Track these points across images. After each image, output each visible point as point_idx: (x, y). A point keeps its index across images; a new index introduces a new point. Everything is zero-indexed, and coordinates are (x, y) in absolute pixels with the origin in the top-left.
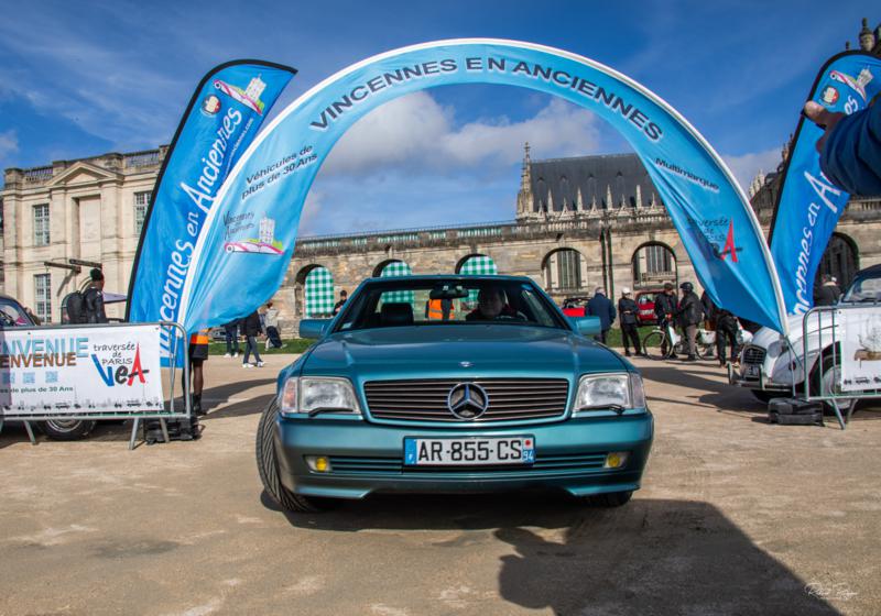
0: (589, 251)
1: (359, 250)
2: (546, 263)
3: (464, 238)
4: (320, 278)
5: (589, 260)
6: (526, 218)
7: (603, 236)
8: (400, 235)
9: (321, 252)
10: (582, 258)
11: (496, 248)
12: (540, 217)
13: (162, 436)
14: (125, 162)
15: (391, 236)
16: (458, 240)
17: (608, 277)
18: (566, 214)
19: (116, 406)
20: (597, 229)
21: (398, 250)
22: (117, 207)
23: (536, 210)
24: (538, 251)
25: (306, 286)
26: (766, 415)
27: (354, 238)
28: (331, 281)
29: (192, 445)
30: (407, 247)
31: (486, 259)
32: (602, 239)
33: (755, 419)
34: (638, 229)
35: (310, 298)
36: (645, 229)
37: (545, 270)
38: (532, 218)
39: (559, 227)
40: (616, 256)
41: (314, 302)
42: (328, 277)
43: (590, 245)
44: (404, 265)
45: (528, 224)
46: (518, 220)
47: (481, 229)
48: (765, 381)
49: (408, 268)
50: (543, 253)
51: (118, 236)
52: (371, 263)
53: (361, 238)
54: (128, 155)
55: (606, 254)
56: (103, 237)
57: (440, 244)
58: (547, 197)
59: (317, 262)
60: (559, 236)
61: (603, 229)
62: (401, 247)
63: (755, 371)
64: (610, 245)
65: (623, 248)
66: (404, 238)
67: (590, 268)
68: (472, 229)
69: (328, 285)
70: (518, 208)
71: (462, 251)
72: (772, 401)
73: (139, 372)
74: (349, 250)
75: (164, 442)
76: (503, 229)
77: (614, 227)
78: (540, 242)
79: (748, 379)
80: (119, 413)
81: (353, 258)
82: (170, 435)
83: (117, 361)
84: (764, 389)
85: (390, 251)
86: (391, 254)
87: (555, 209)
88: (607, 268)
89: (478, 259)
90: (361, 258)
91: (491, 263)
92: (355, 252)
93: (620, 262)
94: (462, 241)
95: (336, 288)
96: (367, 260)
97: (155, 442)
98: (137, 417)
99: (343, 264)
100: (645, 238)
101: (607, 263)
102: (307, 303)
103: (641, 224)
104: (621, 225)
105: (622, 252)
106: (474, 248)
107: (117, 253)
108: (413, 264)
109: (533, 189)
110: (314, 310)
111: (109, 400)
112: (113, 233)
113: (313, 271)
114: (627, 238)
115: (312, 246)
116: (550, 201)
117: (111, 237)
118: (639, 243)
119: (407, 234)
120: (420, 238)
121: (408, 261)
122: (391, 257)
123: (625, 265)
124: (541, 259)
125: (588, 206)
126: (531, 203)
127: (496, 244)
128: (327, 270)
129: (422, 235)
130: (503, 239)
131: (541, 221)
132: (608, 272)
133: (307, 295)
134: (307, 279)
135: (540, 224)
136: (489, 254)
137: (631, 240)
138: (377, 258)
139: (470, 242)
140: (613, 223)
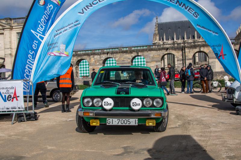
0: (178, 54)
1: (98, 54)
2: (163, 58)
3: (134, 50)
4: (85, 63)
5: (177, 58)
6: (156, 43)
7: (183, 49)
8: (112, 49)
9: (85, 55)
10: (175, 57)
11: (146, 53)
12: (161, 42)
13: (24, 119)
14: (13, 21)
15: (109, 49)
16: (132, 51)
17: (184, 63)
18: (170, 42)
19: (7, 109)
20: (180, 47)
21: (111, 54)
22: (10, 37)
23: (160, 40)
24: (160, 54)
25: (80, 66)
26: (235, 112)
27: (96, 50)
28: (88, 65)
29: (35, 122)
30: (115, 53)
31: (142, 57)
32: (182, 50)
33: (231, 113)
34: (195, 47)
35: (81, 71)
36: (198, 47)
37: (163, 61)
38: (158, 43)
39: (168, 46)
40: (187, 56)
41: (82, 72)
42: (87, 63)
43: (178, 52)
44: (114, 59)
45: (157, 45)
46: (153, 44)
47: (140, 47)
48: (235, 100)
49: (115, 60)
50: (162, 55)
51: (11, 48)
52: (102, 58)
53: (99, 50)
54: (13, 19)
55: (184, 55)
56: (5, 49)
57: (126, 52)
58: (164, 35)
59: (83, 58)
60: (167, 49)
61: (183, 47)
62: (112, 53)
63: (231, 96)
64: (185, 52)
65: (190, 54)
66: (114, 50)
67: (178, 60)
68: (137, 47)
69: (87, 66)
70: (153, 40)
71: (134, 55)
72: (237, 107)
73: (16, 97)
74: (94, 54)
75: (25, 121)
76: (148, 47)
77: (186, 46)
78: (160, 51)
79: (229, 99)
80: (8, 111)
81: (96, 57)
82: (27, 119)
83: (8, 93)
84: (234, 103)
85: (109, 54)
86: (109, 56)
87: (166, 40)
88: (184, 60)
89: (139, 57)
90: (99, 57)
91: (144, 58)
92: (96, 55)
93: (188, 58)
94: (134, 51)
95: (90, 67)
96: (101, 57)
97: (21, 121)
98: (14, 113)
99: (92, 59)
100: (197, 50)
101: (184, 59)
102: (80, 72)
103: (196, 45)
104: (189, 45)
105: (189, 55)
106: (138, 53)
107: (11, 54)
108: (117, 59)
109: (159, 33)
110: (82, 75)
111: (5, 107)
112: (9, 47)
113: (82, 61)
114: (191, 50)
115: (82, 52)
116: (165, 37)
117: (8, 48)
118: (195, 52)
119: (115, 48)
121: (115, 58)
122: (109, 57)
123: (190, 59)
124: (161, 57)
125: (178, 39)
126: (158, 38)
127: (145, 52)
128: (87, 61)
129: (120, 49)
130: (148, 50)
131: (161, 44)
132: (184, 62)
133: (80, 69)
134: (80, 64)
135: (161, 45)
136: (143, 55)
137: (192, 50)
138: (104, 57)
139: (136, 51)
140: (186, 45)
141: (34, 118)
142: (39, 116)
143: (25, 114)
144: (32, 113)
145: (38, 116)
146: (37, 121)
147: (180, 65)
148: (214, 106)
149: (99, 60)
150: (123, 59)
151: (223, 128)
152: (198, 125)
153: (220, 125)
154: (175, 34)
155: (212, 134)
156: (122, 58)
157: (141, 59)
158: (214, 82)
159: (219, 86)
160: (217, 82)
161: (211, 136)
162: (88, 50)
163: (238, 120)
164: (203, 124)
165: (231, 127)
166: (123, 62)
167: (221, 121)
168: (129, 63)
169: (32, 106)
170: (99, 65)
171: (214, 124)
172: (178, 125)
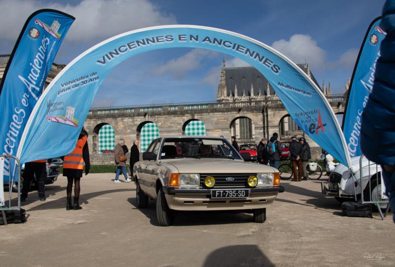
0: (256, 119)
1: (129, 116)
2: (233, 124)
3: (187, 110)
4: (108, 130)
5: (255, 124)
6: (223, 100)
7: (264, 110)
8: (153, 107)
9: (108, 116)
10: (253, 122)
11: (205, 116)
12: (230, 99)
13: (3, 220)
15: (148, 108)
16: (185, 111)
17: (266, 133)
18: (244, 98)
20: (260, 107)
21: (151, 116)
23: (228, 95)
24: (228, 118)
25: (99, 135)
26: (341, 211)
27: (127, 109)
28: (114, 132)
30: (156, 114)
31: (200, 122)
32: (263, 112)
33: (335, 213)
34: (283, 107)
35: (101, 142)
37: (232, 129)
38: (226, 100)
39: (240, 105)
40: (271, 121)
41: (104, 144)
42: (112, 130)
43: (256, 116)
44: (155, 124)
45: (223, 103)
46: (218, 101)
47: (197, 105)
48: (340, 193)
49: (157, 126)
50: (231, 119)
52: (136, 123)
53: (131, 109)
55: (265, 120)
57: (174, 113)
58: (234, 88)
59: (106, 122)
60: (239, 110)
61: (264, 106)
62: (153, 114)
63: (336, 187)
64: (267, 116)
65: (274, 118)
66: (155, 109)
67: (256, 128)
68: (192, 105)
69: (112, 135)
70: (218, 94)
71: (186, 118)
72: (344, 203)
74: (124, 116)
76: (209, 105)
77: (269, 106)
78: (229, 113)
79: (332, 191)
81: (126, 120)
84: (340, 196)
85: (147, 116)
86: (147, 118)
87: (238, 95)
88: (266, 128)
89: (195, 122)
90: (131, 120)
91: (202, 124)
92: (127, 117)
93: (272, 125)
94: (187, 112)
95: (116, 136)
96: (134, 121)
99: (120, 123)
101: (266, 125)
102: (100, 144)
104: (273, 105)
106: (193, 115)
108: (160, 124)
109: (227, 84)
110: (104, 149)
113: (104, 127)
114: (277, 112)
115: (103, 112)
116: (236, 90)
118: (283, 115)
119: (157, 107)
120: (164, 110)
121: (157, 123)
122: (147, 120)
123: (275, 126)
124: (230, 123)
125: (256, 94)
126: (225, 92)
127: (205, 114)
128: (111, 126)
129: (164, 108)
130: (209, 111)
131: (230, 101)
132: (266, 130)
133: (100, 140)
134: (100, 131)
135: (230, 103)
136: (201, 119)
137: (279, 113)
138: (139, 120)
139: (191, 113)
140: (269, 103)
141: (19, 219)
142: (29, 215)
143: (6, 211)
144: (17, 210)
145: (26, 216)
146: (25, 224)
147: (259, 136)
148: (309, 202)
149: (131, 125)
150: (169, 125)
151: (321, 237)
152: (284, 233)
153: (317, 232)
154: (252, 86)
155: (304, 247)
156: (169, 122)
157: (198, 124)
158: (311, 164)
159: (318, 170)
160: (316, 164)
161: (301, 250)
162: (113, 110)
163: (345, 225)
164: (291, 231)
165: (334, 235)
166: (169, 129)
167: (319, 226)
168: (179, 131)
169: (17, 198)
170: (130, 133)
171: (308, 231)
172: (252, 232)
